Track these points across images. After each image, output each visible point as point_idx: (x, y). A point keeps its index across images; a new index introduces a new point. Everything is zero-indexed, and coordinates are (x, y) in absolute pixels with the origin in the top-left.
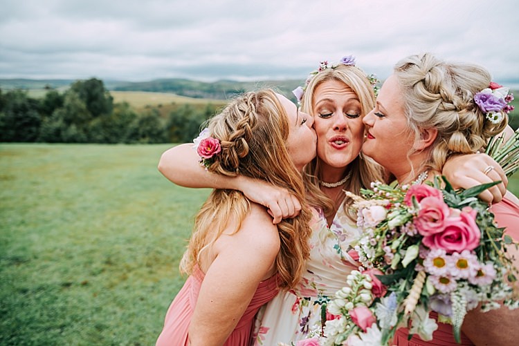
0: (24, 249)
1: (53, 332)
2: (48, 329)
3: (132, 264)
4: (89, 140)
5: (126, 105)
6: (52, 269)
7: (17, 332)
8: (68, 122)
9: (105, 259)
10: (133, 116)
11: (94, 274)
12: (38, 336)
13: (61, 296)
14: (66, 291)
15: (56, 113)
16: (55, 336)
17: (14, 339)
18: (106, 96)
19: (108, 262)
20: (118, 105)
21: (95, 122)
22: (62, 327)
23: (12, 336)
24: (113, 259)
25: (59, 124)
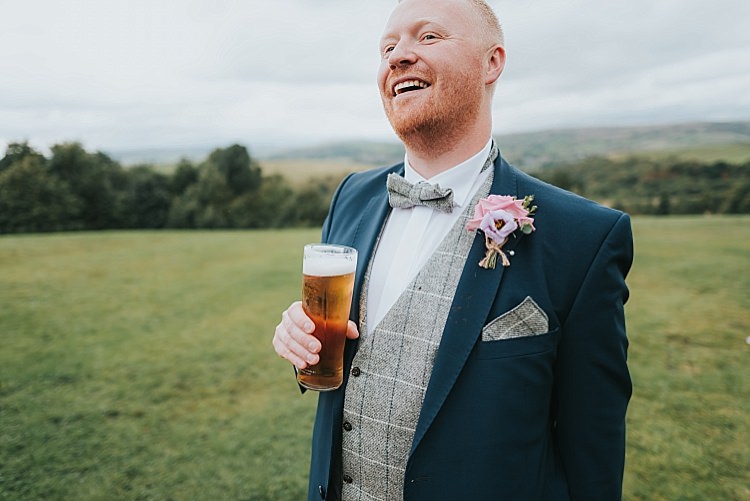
0: (79, 366)
1: (70, 477)
2: (65, 472)
3: (212, 389)
4: (230, 225)
5: (278, 178)
6: (104, 392)
7: (25, 474)
8: (204, 202)
9: (176, 381)
10: (288, 193)
11: (156, 402)
12: (48, 481)
13: (100, 429)
14: (110, 423)
15: (190, 191)
16: (70, 482)
17: (19, 482)
18: (252, 167)
19: (180, 386)
20: (269, 179)
21: (238, 202)
22: (84, 471)
23: (17, 479)
24: (188, 383)
25: (192, 205)
